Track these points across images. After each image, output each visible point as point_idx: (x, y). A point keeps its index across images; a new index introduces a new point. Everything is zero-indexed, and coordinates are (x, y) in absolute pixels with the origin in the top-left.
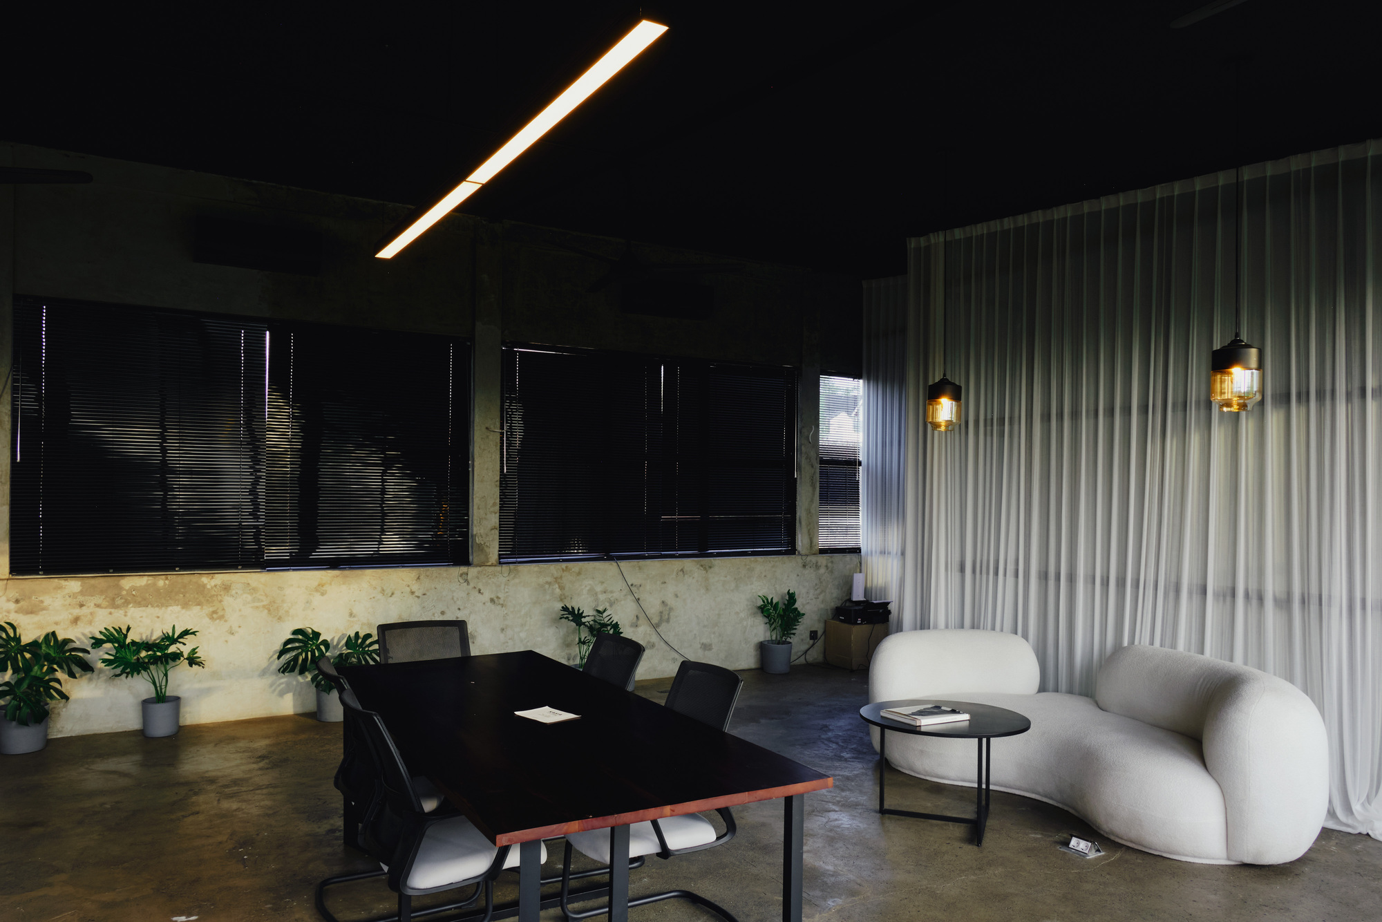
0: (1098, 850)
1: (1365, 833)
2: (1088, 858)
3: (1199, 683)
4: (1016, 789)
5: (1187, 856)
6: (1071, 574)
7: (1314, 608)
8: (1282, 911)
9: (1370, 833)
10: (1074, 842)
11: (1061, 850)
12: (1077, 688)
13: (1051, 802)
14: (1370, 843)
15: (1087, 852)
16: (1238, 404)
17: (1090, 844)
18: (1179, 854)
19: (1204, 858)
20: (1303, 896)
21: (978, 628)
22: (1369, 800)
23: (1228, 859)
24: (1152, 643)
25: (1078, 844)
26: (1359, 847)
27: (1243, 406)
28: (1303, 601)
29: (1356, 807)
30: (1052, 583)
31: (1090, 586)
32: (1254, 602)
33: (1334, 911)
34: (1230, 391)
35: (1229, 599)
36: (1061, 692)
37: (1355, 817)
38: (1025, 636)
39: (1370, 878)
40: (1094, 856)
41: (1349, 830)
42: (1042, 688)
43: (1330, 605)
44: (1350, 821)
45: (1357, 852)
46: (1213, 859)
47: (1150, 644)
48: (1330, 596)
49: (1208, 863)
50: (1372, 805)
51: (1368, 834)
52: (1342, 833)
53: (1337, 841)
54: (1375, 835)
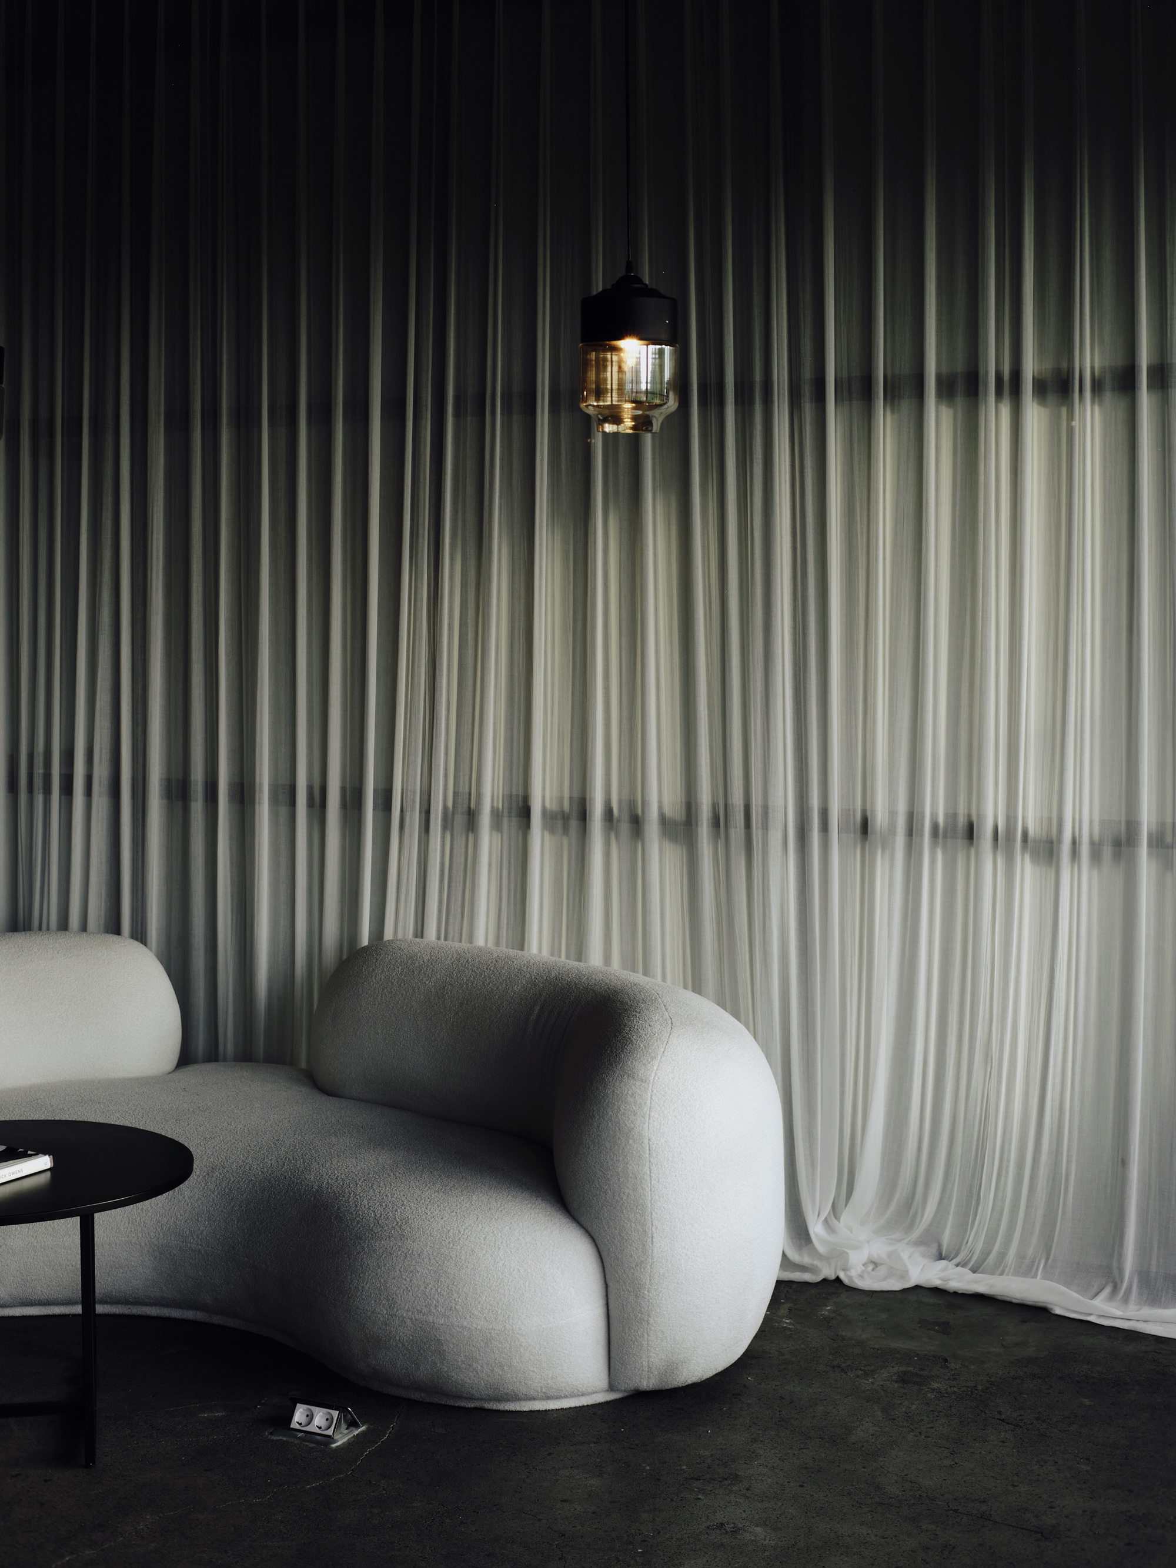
0: (352, 1424)
1: (833, 1277)
2: (334, 1445)
3: (533, 1017)
4: (151, 1305)
5: (533, 1399)
6: (242, 785)
7: (737, 832)
8: (726, 1483)
9: (842, 1276)
10: (299, 1415)
11: (274, 1438)
12: (260, 1046)
13: (231, 1323)
14: (844, 1297)
15: (330, 1432)
16: (634, 418)
17: (335, 1414)
18: (517, 1398)
19: (566, 1397)
20: (755, 1440)
21: (27, 928)
22: (835, 1211)
23: (611, 1388)
24: (420, 932)
25: (310, 1417)
26: (827, 1310)
27: (642, 423)
28: (716, 822)
29: (816, 1229)
30: (197, 808)
31: (283, 810)
32: (625, 827)
33: (814, 1460)
34: (615, 387)
35: (574, 824)
36: (225, 1060)
37: (814, 1248)
38: (140, 935)
39: (859, 1373)
40: (345, 1440)
41: (807, 1277)
42: (186, 1058)
43: (765, 827)
44: (806, 1260)
45: (827, 1320)
46: (583, 1395)
47: (416, 936)
48: (766, 809)
49: (573, 1405)
50: (842, 1220)
51: (838, 1280)
52: (794, 1286)
53: (788, 1306)
54: (851, 1278)
